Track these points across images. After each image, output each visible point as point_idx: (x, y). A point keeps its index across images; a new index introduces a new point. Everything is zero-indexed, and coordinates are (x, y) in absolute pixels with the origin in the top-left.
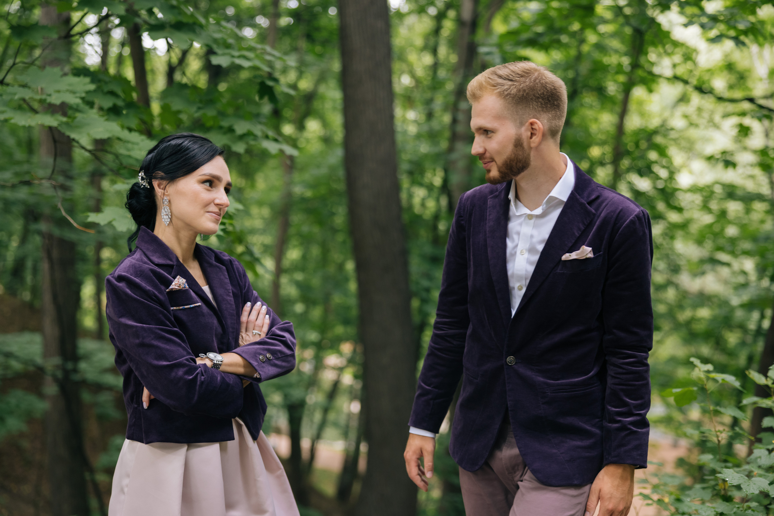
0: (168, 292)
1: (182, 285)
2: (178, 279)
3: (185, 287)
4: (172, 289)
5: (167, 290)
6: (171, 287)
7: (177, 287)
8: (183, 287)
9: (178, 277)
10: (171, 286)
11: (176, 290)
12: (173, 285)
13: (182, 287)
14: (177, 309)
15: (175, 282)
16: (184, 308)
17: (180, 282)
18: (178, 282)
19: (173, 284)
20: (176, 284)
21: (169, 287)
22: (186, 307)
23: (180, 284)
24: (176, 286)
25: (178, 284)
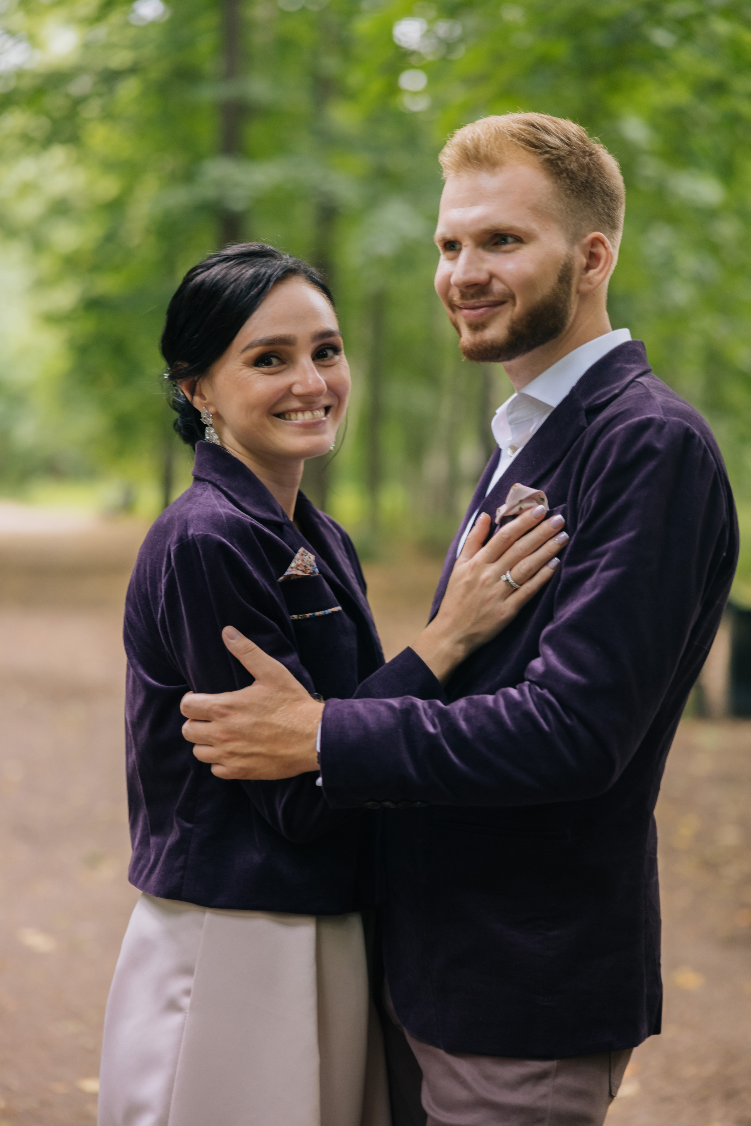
0: (283, 582)
1: (309, 567)
2: (302, 555)
3: (314, 572)
4: (290, 576)
5: (281, 578)
6: (289, 572)
7: (300, 573)
8: (312, 571)
9: (301, 550)
10: (289, 569)
11: (298, 578)
12: (292, 568)
13: (308, 571)
14: (300, 618)
15: (295, 562)
16: (313, 615)
17: (305, 560)
18: (303, 561)
19: (293, 565)
20: (298, 565)
21: (284, 573)
22: (318, 614)
23: (305, 567)
24: (298, 570)
25: (301, 565)
